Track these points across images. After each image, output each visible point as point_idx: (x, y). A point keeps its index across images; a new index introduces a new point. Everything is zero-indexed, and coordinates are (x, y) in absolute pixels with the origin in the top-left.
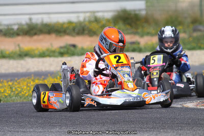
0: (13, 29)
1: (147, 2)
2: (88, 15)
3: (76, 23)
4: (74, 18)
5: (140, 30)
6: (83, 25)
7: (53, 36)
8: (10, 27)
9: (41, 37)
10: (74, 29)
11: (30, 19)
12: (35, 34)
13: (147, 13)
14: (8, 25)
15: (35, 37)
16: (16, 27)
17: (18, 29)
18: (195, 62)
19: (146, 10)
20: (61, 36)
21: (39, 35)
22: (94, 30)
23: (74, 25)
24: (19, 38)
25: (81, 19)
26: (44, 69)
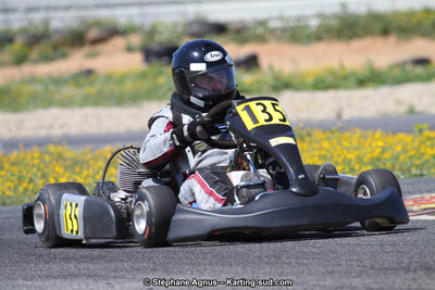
0: (307, 27)
7: (392, 39)
8: (302, 24)
11: (344, 6)
14: (298, 19)
15: (356, 44)
16: (314, 23)
17: (319, 27)
20: (407, 39)
21: (362, 37)
24: (321, 47)
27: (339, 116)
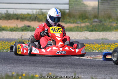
1: (69, 6)
2: (38, 10)
3: (31, 15)
4: (30, 12)
5: (65, 20)
6: (35, 16)
7: (19, 20)
9: (12, 21)
10: (30, 18)
11: (7, 11)
12: (9, 19)
13: (69, 12)
15: (9, 21)
18: (92, 38)
19: (69, 10)
20: (23, 21)
21: (11, 20)
22: (41, 19)
23: (30, 15)
25: (34, 13)
26: (12, 38)
27: (22, 38)
